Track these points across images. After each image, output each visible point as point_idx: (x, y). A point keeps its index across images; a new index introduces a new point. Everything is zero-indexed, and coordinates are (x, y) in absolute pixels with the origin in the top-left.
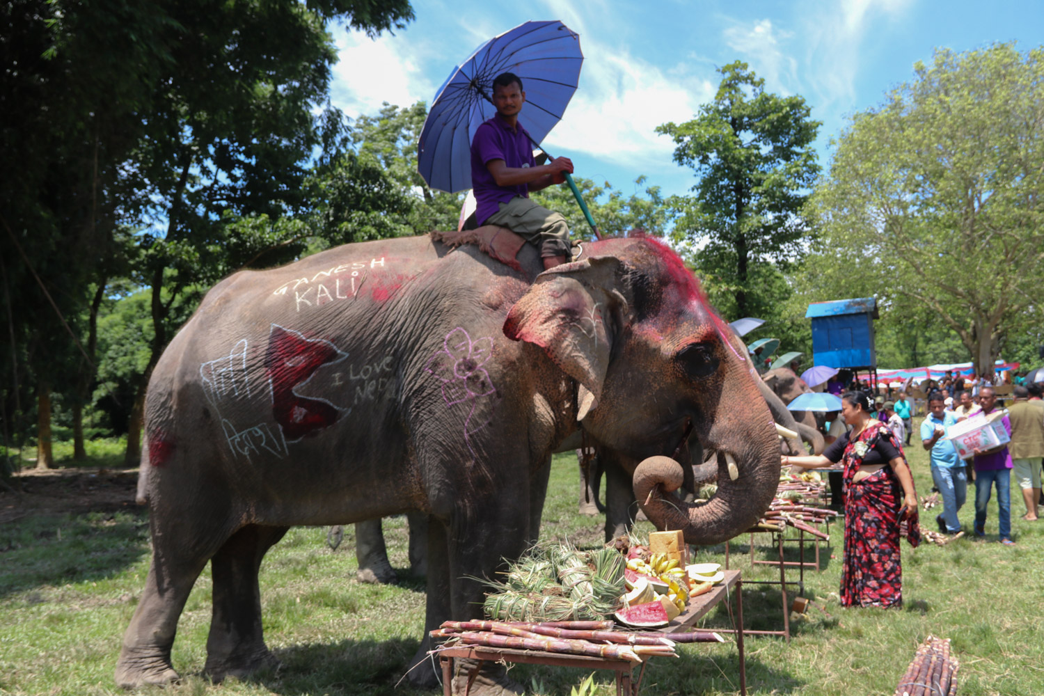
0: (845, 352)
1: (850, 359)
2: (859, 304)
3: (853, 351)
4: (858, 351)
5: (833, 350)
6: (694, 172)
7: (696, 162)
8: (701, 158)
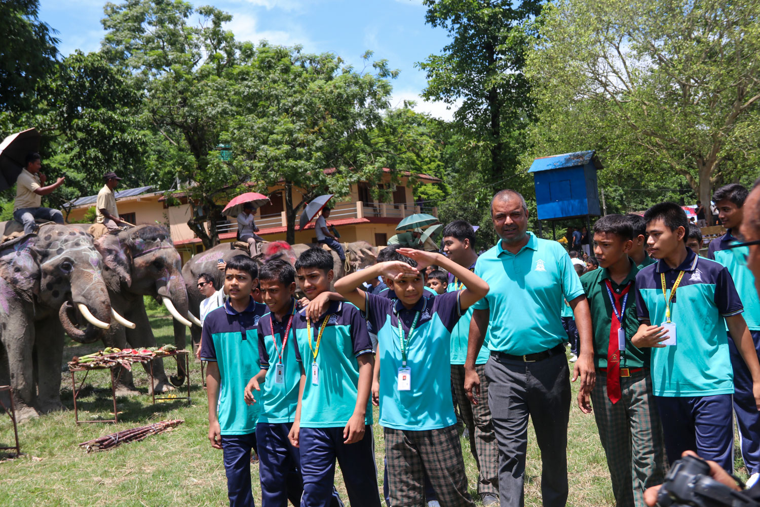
0: (566, 202)
1: (570, 208)
2: (578, 157)
3: (572, 201)
4: (577, 201)
5: (554, 201)
6: (448, 33)
7: (449, 22)
8: (453, 17)
